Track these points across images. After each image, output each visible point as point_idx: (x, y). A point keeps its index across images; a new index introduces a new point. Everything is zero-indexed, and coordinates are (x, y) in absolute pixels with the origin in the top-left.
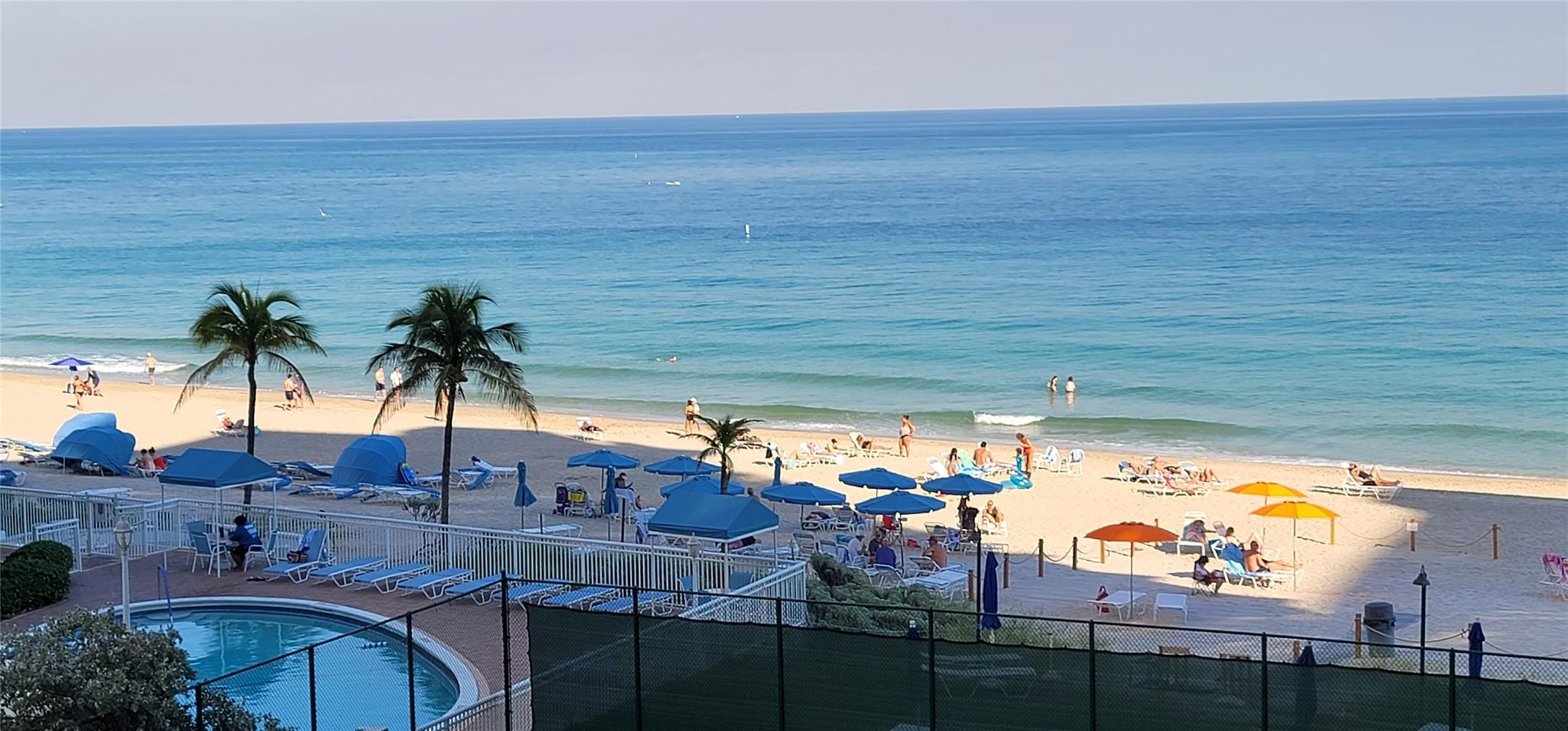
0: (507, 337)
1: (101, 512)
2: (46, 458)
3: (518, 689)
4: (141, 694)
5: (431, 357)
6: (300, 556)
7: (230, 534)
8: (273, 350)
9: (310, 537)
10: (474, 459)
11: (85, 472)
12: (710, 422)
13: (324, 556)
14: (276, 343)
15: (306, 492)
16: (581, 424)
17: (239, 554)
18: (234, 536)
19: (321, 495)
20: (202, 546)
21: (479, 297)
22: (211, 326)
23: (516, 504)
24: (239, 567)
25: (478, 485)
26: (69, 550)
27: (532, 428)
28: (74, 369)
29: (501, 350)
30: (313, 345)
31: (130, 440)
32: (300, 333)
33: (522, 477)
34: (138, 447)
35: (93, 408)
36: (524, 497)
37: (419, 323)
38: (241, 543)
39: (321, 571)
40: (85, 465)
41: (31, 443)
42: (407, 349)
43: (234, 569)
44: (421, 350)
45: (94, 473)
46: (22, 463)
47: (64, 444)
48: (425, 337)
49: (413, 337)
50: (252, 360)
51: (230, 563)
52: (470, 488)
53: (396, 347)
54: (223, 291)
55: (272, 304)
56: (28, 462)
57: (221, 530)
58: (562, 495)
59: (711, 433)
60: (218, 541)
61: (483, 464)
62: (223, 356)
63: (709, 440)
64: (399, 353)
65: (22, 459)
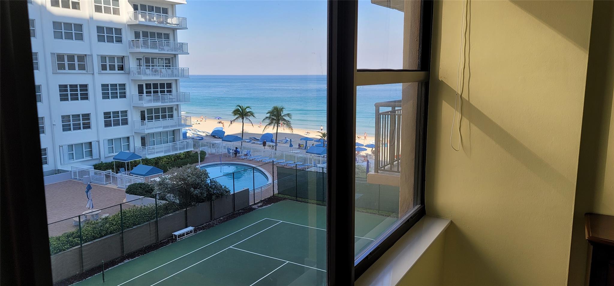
0: (288, 116)
1: (213, 146)
2: (209, 135)
3: (275, 182)
4: (198, 181)
5: (273, 119)
6: (246, 155)
7: (235, 150)
8: (247, 117)
9: (248, 152)
10: (286, 138)
11: (216, 138)
12: (321, 133)
13: (251, 155)
14: (247, 116)
15: (254, 143)
16: (306, 131)
17: (236, 154)
18: (235, 151)
19: (257, 144)
20: (229, 152)
21: (283, 108)
22: (236, 112)
23: (290, 147)
24: (236, 157)
25: (286, 143)
26: (205, 152)
27: (292, 133)
28: (219, 119)
29: (287, 118)
30: (254, 116)
31: (224, 132)
32: (252, 114)
33: (291, 142)
34: (226, 134)
35: (220, 125)
36: (291, 146)
37: (271, 113)
38: (236, 152)
39: (250, 158)
40: (216, 136)
41: (208, 132)
42: (270, 118)
43: (235, 157)
44: (272, 118)
45: (218, 138)
46: (206, 136)
47: (213, 133)
48: (272, 116)
49: (270, 115)
50: (243, 119)
51: (234, 156)
52: (284, 143)
53: (268, 117)
54: (238, 106)
55: (247, 109)
56: (207, 136)
57: (233, 150)
58: (299, 145)
59: (321, 135)
60: (232, 151)
61: (287, 139)
62: (237, 118)
63: (321, 136)
64: (268, 118)
65: (206, 135)
